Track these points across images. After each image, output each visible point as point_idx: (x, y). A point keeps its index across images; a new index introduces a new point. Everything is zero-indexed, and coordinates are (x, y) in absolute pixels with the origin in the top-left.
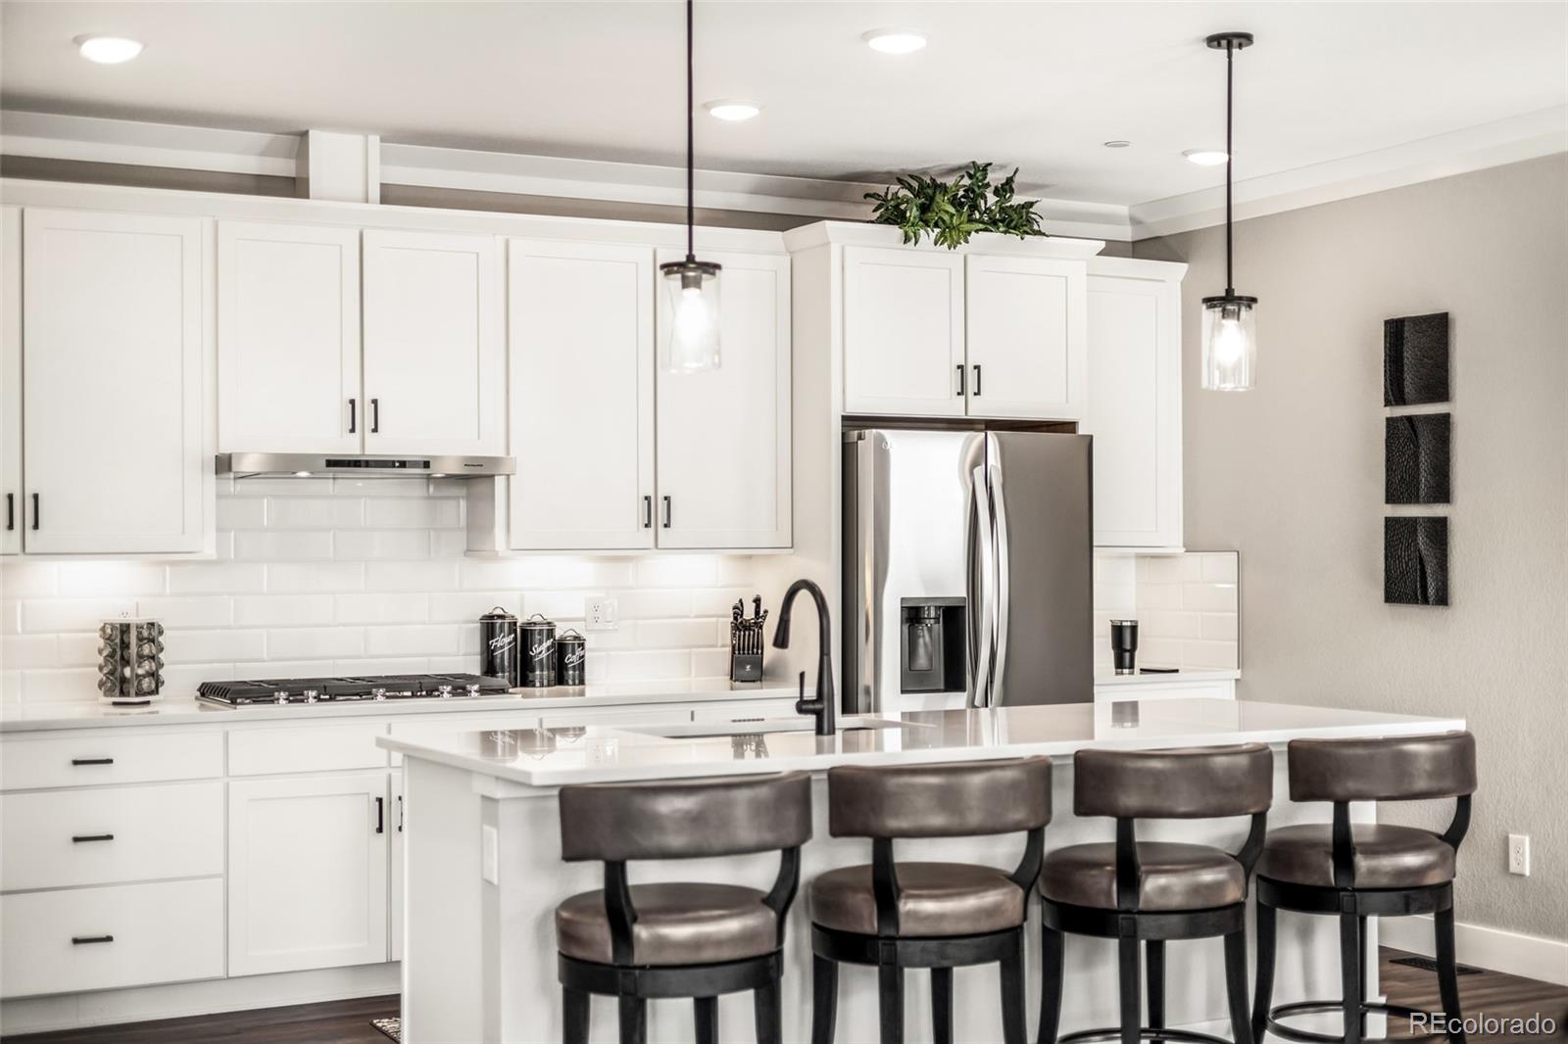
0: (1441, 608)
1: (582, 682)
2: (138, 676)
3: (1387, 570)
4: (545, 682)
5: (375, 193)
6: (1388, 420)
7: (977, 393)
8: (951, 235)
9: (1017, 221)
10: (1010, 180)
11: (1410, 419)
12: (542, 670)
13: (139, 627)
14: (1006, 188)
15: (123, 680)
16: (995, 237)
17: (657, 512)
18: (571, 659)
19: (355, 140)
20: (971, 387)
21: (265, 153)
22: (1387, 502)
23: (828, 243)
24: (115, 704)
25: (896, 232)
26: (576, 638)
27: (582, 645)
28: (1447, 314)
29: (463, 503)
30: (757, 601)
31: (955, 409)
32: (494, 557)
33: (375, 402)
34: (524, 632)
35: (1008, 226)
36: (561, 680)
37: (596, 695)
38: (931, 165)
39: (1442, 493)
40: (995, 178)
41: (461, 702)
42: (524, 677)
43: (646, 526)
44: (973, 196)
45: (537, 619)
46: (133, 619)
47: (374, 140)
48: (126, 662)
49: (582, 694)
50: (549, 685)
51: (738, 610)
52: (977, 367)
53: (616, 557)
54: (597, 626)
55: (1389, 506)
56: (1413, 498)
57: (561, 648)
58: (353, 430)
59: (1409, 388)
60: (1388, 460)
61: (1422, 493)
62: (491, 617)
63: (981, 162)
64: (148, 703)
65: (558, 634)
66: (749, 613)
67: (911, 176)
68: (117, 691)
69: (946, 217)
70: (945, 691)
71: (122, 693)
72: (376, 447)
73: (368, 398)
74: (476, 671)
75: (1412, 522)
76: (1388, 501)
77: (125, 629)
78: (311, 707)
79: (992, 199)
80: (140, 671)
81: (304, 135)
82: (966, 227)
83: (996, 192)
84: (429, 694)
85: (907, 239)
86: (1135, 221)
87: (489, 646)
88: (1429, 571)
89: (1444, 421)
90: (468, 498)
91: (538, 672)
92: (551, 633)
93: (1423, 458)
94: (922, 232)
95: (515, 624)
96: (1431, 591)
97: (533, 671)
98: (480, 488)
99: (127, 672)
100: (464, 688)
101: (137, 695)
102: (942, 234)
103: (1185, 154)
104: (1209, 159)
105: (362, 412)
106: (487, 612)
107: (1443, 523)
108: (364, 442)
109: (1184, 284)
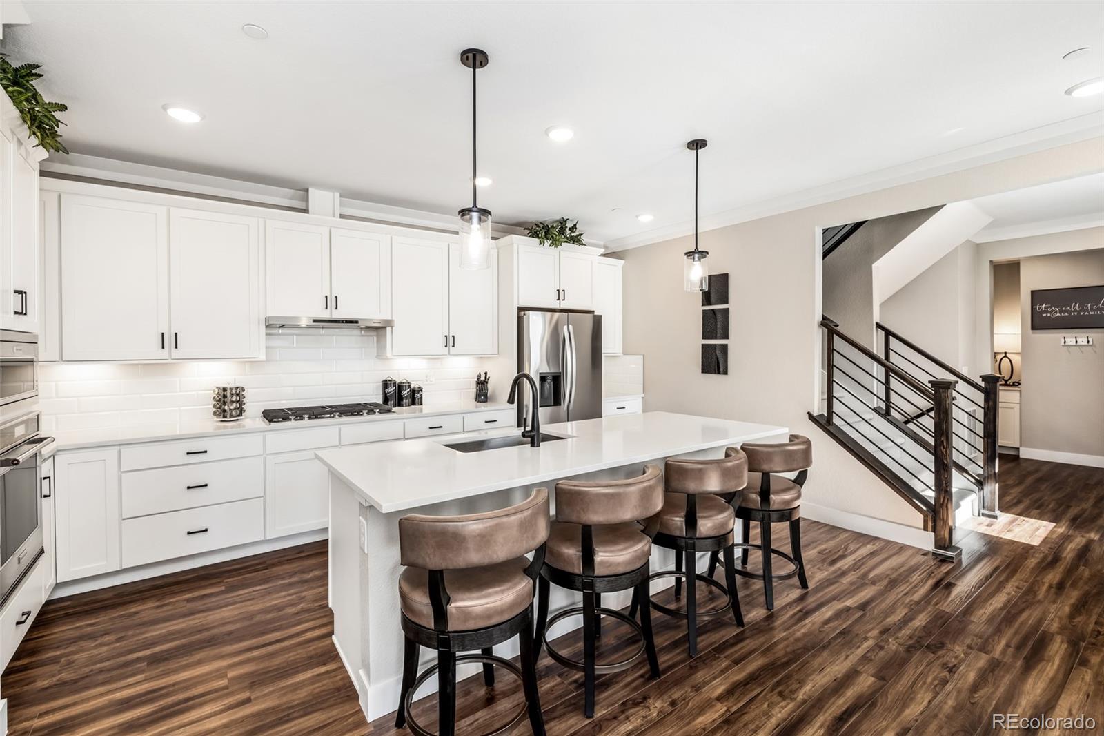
0: (724, 375)
1: (421, 404)
2: (230, 409)
3: (702, 362)
5: (338, 214)
6: (703, 311)
7: (564, 300)
8: (555, 243)
9: (577, 240)
10: (575, 225)
11: (713, 310)
13: (231, 389)
14: (573, 229)
15: (225, 411)
16: (570, 245)
17: (450, 341)
18: (417, 395)
19: (329, 194)
20: (562, 297)
21: (292, 198)
23: (513, 244)
24: (222, 421)
25: (537, 240)
26: (419, 388)
28: (727, 274)
29: (375, 338)
30: (486, 373)
31: (556, 305)
32: (387, 359)
33: (336, 297)
34: (399, 386)
35: (574, 241)
36: (413, 403)
37: (426, 412)
38: (547, 219)
39: (726, 336)
40: (569, 225)
41: (371, 417)
43: (446, 346)
44: (562, 231)
45: (405, 381)
46: (231, 385)
47: (337, 195)
48: (225, 403)
49: (421, 411)
50: (409, 406)
51: (479, 377)
52: (564, 291)
53: (434, 358)
55: (704, 340)
56: (714, 337)
57: (413, 392)
58: (326, 308)
59: (713, 300)
60: (703, 324)
61: (718, 335)
62: (386, 381)
63: (565, 218)
64: (237, 420)
65: (412, 386)
66: (483, 378)
67: (541, 223)
68: (222, 416)
69: (554, 236)
70: (554, 405)
71: (224, 417)
72: (336, 315)
73: (334, 295)
74: (380, 402)
75: (713, 345)
76: (703, 338)
77: (225, 390)
79: (568, 232)
80: (232, 407)
81: (307, 190)
82: (560, 241)
83: (570, 229)
84: (359, 414)
85: (540, 244)
86: (605, 247)
87: (385, 392)
88: (720, 363)
89: (727, 310)
90: (377, 336)
92: (409, 386)
93: (719, 324)
94: (546, 241)
96: (721, 370)
98: (381, 332)
99: (226, 408)
100: (373, 410)
101: (230, 417)
102: (552, 242)
103: (637, 217)
104: (646, 218)
105: (331, 301)
106: (384, 379)
107: (726, 346)
108: (331, 313)
109: (623, 267)
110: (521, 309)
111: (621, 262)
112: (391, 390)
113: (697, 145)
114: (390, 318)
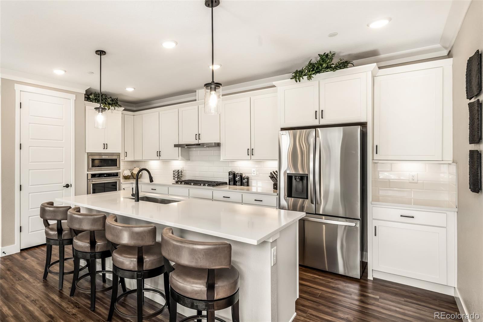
4: (239, 185)
12: (239, 182)
42: (235, 184)
54: (254, 175)
91: (238, 183)
97: (237, 183)
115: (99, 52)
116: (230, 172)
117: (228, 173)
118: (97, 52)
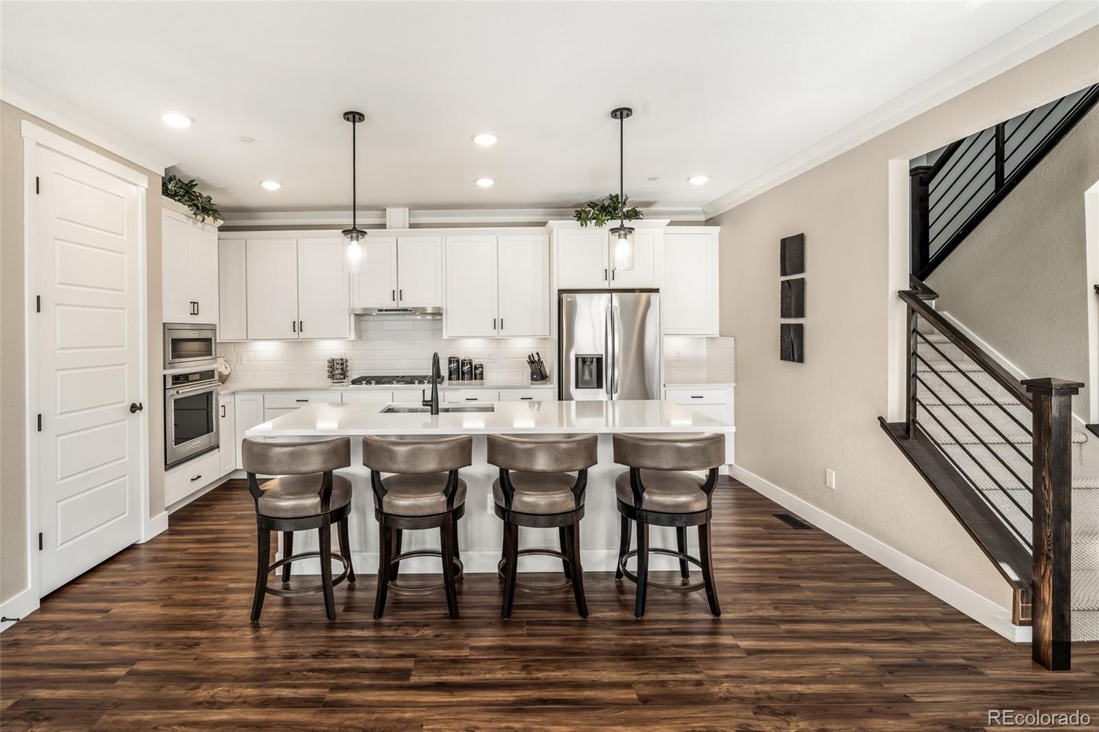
0: (800, 364)
1: (482, 379)
3: (781, 346)
4: (468, 379)
5: (407, 225)
6: (782, 282)
7: (613, 280)
11: (788, 281)
12: (467, 375)
13: (337, 360)
15: (333, 375)
17: (498, 324)
18: (478, 371)
19: (401, 211)
20: (610, 277)
22: (782, 317)
24: (331, 382)
25: (578, 222)
26: (481, 364)
27: (482, 368)
28: (803, 234)
30: (537, 354)
31: (605, 286)
32: (442, 339)
33: (401, 291)
34: (462, 362)
36: (474, 378)
39: (802, 315)
42: (460, 377)
43: (495, 328)
45: (467, 358)
46: (335, 357)
47: (407, 209)
48: (334, 370)
49: (482, 384)
50: (470, 380)
51: (532, 357)
52: (614, 270)
53: (496, 339)
54: (491, 361)
55: (782, 319)
56: (789, 316)
57: (475, 368)
58: (394, 300)
59: (789, 268)
60: (781, 299)
61: (793, 314)
64: (341, 382)
65: (474, 363)
66: (536, 358)
68: (331, 379)
69: (597, 216)
70: (597, 388)
71: (333, 379)
72: (402, 305)
73: (399, 290)
75: (789, 325)
77: (333, 360)
78: (373, 386)
80: (339, 373)
81: (385, 210)
82: (604, 218)
84: (412, 383)
85: (582, 225)
87: (449, 367)
88: (795, 348)
89: (802, 281)
90: (436, 320)
91: (465, 376)
92: (471, 363)
93: (794, 298)
94: (588, 222)
95: (458, 360)
96: (796, 357)
97: (463, 375)
98: (439, 317)
99: (335, 373)
100: (423, 381)
101: (339, 380)
102: (597, 222)
103: (688, 179)
104: (699, 180)
105: (397, 294)
106: (450, 356)
107: (801, 325)
108: (398, 304)
109: (719, 234)
110: (561, 292)
111: (715, 230)
112: (454, 365)
113: (621, 113)
114: (440, 306)
115: (351, 117)
116: (450, 358)
117: (447, 360)
118: (346, 114)
